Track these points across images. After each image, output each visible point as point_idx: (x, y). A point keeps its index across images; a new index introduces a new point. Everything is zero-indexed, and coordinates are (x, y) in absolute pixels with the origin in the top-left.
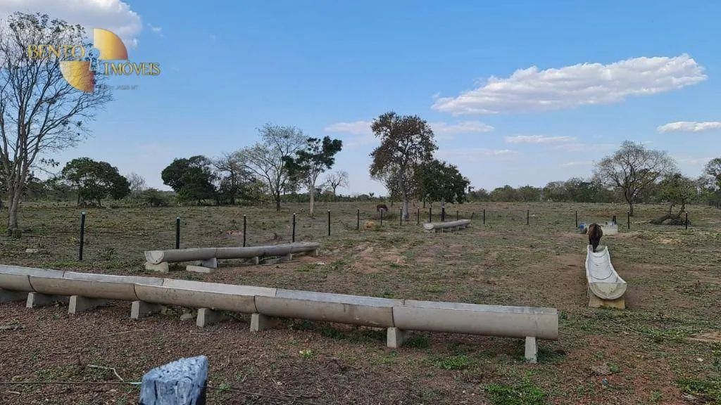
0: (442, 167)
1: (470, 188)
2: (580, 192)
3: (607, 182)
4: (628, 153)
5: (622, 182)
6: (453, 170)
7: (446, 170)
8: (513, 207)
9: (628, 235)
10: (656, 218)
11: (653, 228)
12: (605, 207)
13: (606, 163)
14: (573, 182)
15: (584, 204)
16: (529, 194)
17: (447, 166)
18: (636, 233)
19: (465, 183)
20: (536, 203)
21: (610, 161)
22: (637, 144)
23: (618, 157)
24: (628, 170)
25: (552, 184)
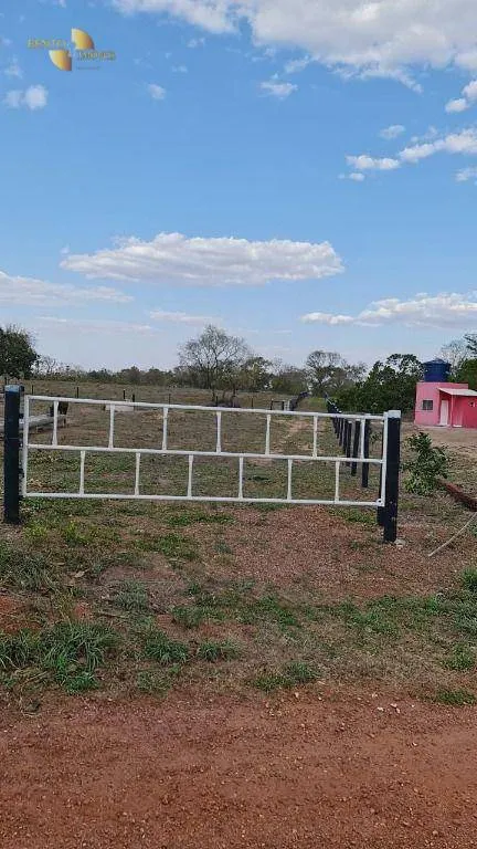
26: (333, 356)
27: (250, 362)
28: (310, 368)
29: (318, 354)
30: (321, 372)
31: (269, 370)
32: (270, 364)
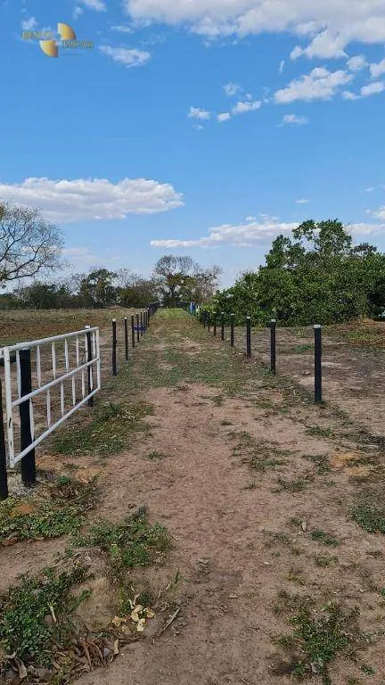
27: (93, 276)
28: (159, 276)
29: (167, 260)
30: (173, 280)
31: (115, 283)
32: (115, 276)
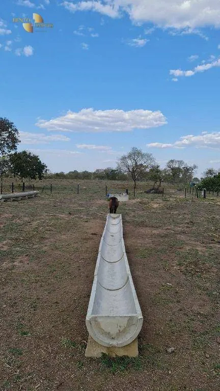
0: (29, 156)
1: (46, 170)
2: (111, 175)
3: (124, 169)
4: (134, 154)
5: (131, 170)
6: (36, 158)
7: (31, 158)
8: (76, 182)
9: (134, 201)
10: (147, 189)
11: (146, 195)
12: (123, 183)
13: (124, 158)
14: (108, 169)
15: (113, 181)
16: (86, 176)
17: (32, 155)
18: (139, 200)
19: (43, 167)
20: (89, 181)
21: (126, 158)
22: (139, 149)
23: (130, 156)
24: (134, 163)
25: (98, 170)
26: (181, 162)
29: (172, 161)
